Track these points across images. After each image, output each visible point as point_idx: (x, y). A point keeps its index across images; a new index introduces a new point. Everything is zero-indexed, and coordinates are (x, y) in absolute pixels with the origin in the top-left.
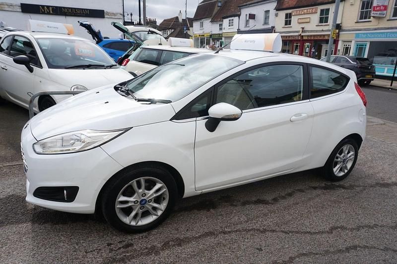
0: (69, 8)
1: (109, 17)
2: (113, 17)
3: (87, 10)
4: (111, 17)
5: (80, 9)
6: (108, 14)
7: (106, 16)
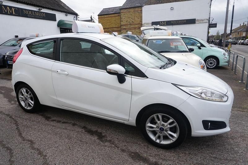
0: (175, 21)
1: (198, 22)
2: (201, 22)
3: (185, 20)
4: (200, 22)
5: (181, 20)
6: (198, 20)
7: (196, 22)
